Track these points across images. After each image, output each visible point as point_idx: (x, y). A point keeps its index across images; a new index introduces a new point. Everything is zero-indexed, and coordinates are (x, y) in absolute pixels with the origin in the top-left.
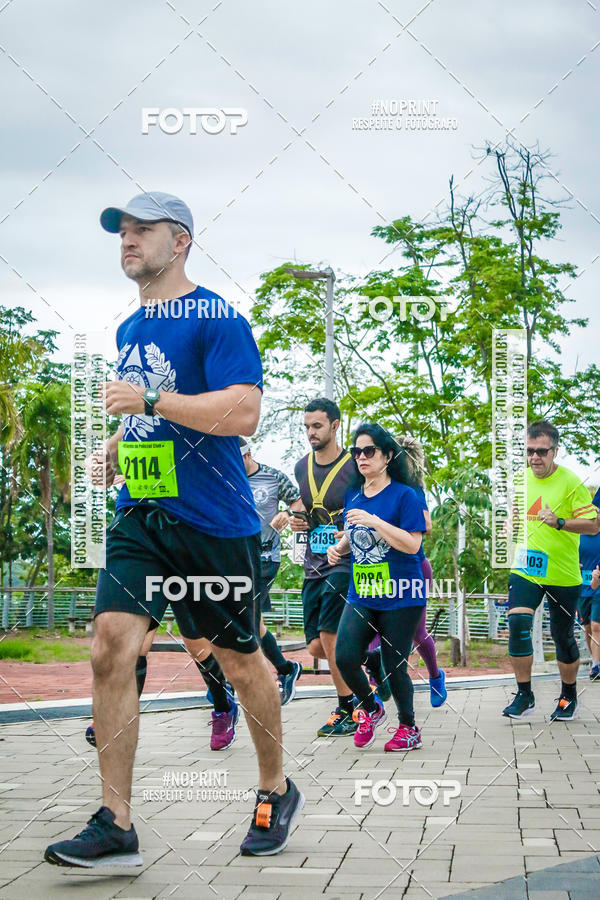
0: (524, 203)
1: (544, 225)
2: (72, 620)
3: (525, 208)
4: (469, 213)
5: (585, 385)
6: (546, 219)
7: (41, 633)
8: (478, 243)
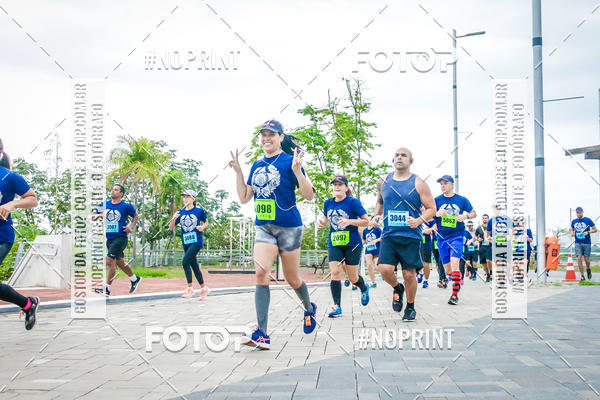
0: (357, 99)
1: (364, 108)
3: (357, 101)
4: (335, 103)
5: (381, 169)
6: (365, 105)
7: (171, 267)
8: (338, 115)
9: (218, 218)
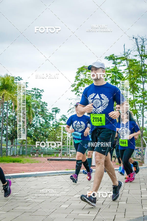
2: (31, 153)
3: (142, 52)
4: (129, 53)
7: (24, 156)
8: (131, 61)
9: (53, 125)
